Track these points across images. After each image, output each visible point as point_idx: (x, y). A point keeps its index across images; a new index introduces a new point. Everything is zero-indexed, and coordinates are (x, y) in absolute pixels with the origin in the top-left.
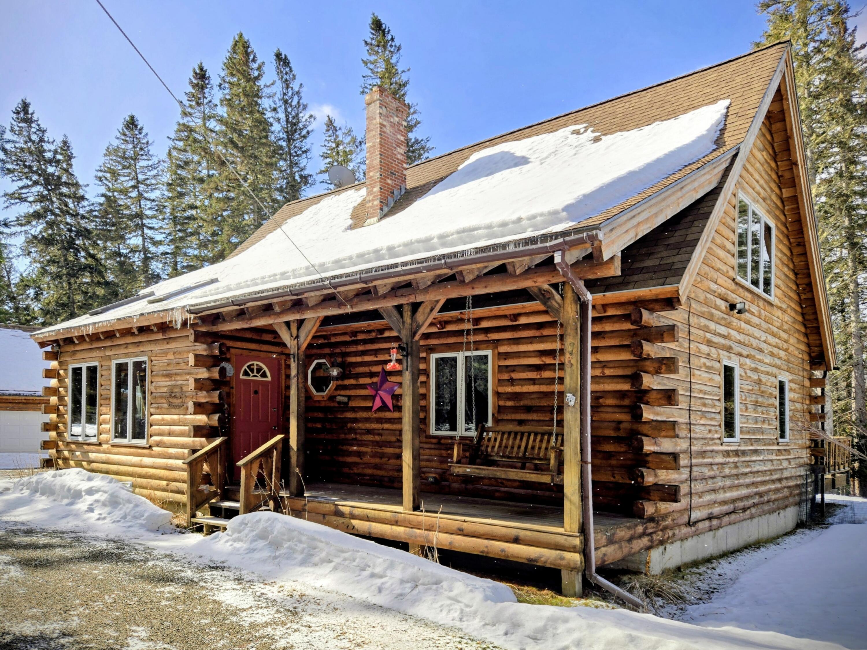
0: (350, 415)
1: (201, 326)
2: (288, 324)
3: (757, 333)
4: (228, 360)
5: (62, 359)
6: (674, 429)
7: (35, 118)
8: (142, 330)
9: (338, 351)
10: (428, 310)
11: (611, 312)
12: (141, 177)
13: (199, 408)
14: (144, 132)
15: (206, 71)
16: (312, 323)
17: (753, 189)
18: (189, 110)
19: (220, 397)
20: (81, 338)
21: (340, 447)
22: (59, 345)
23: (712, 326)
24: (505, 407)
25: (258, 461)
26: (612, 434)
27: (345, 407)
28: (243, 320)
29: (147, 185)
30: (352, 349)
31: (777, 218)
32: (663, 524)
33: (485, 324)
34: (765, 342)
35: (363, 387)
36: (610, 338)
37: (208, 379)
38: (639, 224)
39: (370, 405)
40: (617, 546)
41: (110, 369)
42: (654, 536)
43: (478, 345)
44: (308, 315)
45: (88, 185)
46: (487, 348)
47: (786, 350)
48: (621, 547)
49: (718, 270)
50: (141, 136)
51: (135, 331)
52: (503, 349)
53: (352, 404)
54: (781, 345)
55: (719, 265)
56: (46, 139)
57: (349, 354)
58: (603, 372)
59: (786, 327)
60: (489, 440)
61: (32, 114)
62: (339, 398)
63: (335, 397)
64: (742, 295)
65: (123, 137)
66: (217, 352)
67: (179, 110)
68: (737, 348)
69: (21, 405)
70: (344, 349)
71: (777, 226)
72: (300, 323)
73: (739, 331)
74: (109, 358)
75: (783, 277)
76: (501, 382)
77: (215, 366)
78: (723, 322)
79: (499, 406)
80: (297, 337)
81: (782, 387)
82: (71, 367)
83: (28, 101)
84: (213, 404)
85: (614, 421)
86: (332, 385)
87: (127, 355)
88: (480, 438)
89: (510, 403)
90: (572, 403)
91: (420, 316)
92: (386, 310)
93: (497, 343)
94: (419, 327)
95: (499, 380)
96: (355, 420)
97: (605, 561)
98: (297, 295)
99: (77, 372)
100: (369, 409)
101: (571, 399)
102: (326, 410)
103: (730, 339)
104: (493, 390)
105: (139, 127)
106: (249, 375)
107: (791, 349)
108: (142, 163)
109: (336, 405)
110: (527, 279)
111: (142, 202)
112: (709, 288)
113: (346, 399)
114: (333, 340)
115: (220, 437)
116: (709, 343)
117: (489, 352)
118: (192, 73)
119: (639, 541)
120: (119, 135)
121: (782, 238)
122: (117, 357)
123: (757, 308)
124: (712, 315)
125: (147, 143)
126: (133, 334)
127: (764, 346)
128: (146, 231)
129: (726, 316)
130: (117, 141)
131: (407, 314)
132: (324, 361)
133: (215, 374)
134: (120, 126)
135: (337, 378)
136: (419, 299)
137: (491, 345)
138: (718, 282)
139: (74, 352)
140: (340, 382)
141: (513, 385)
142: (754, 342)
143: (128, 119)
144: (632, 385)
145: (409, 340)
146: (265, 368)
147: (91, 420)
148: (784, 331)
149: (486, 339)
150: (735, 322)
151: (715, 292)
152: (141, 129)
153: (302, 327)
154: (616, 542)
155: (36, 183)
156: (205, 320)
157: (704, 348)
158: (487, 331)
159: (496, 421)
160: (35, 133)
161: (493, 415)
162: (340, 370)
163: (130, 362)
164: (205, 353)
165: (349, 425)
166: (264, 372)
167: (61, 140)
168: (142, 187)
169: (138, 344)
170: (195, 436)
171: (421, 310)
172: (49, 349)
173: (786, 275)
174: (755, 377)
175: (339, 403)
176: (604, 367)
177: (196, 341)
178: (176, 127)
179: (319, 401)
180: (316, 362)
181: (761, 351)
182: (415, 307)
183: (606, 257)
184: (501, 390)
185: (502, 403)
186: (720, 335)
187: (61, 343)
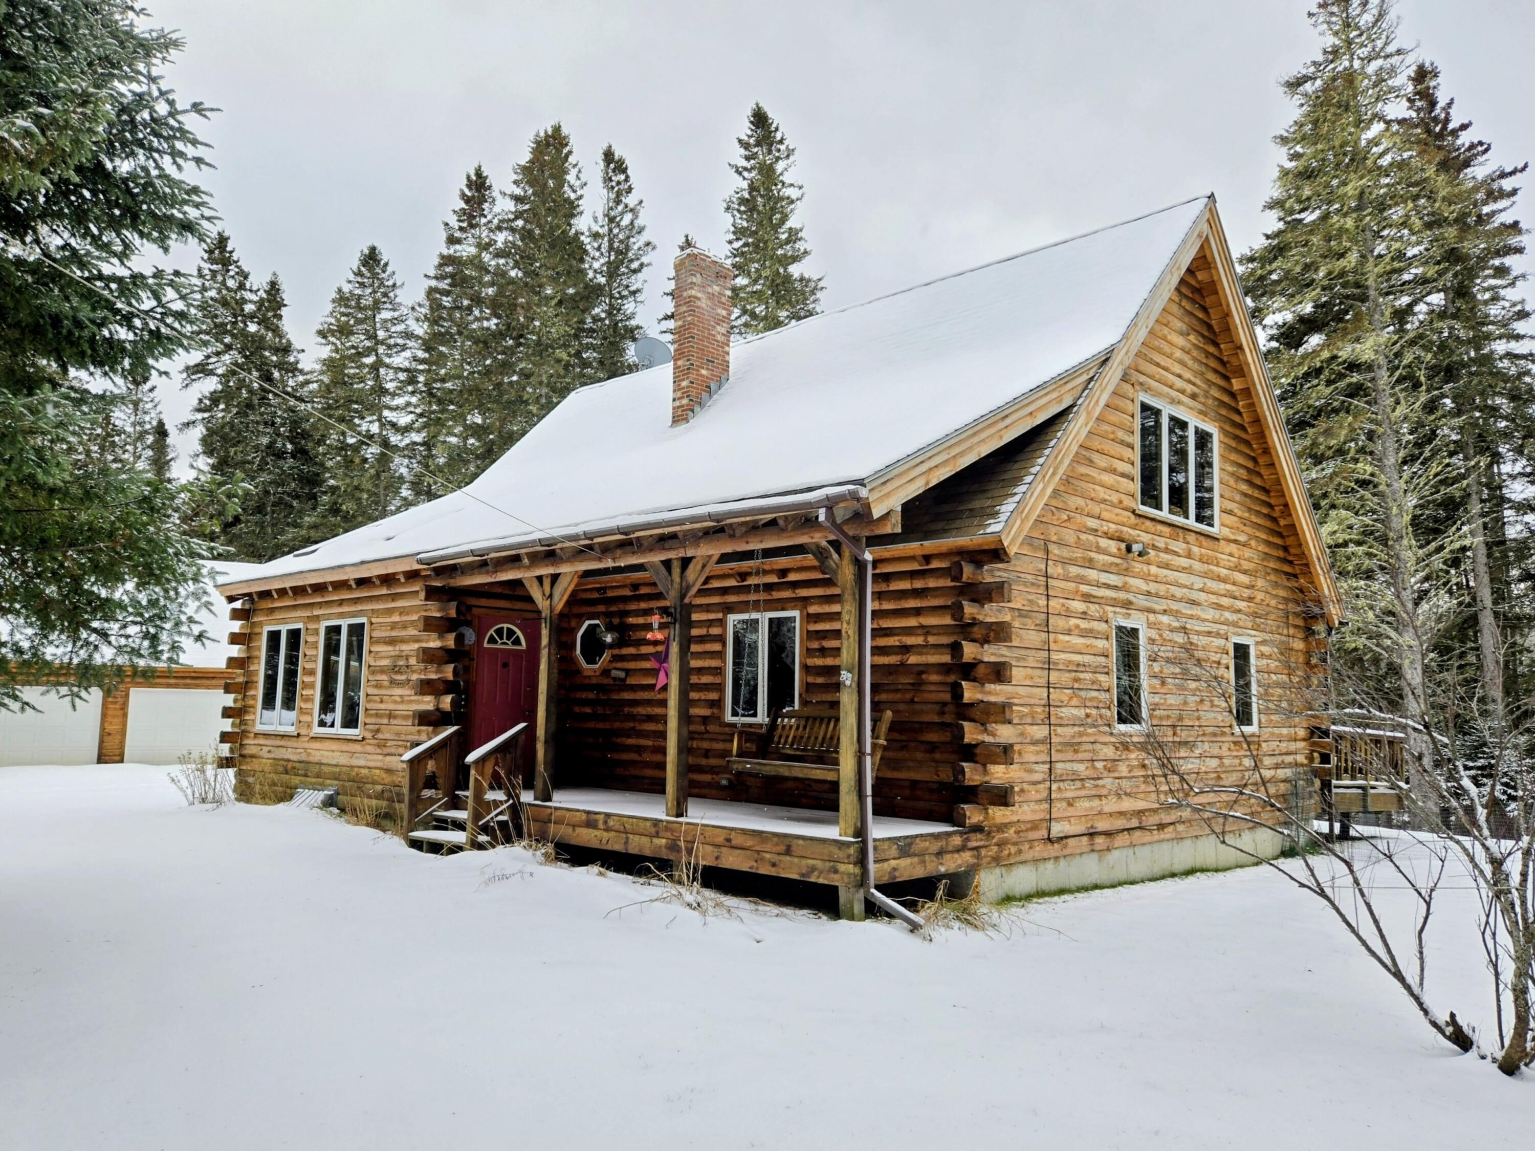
0: (627, 696)
1: (435, 580)
2: (540, 579)
3: (1183, 578)
4: (469, 624)
5: (255, 619)
6: (1004, 712)
7: (235, 257)
8: (362, 582)
9: (614, 609)
10: (699, 567)
11: (935, 564)
12: (381, 334)
13: (426, 687)
14: (389, 269)
15: (486, 177)
16: (569, 579)
17: (1171, 387)
18: (458, 234)
19: (455, 672)
20: (282, 592)
21: (615, 739)
22: (252, 601)
23: (1093, 574)
24: (814, 684)
25: (493, 757)
26: (937, 719)
27: (622, 685)
28: (487, 573)
29: (389, 347)
30: (633, 607)
31: (1222, 420)
32: (998, 837)
33: (792, 577)
34: (1202, 590)
35: (645, 657)
36: (935, 597)
37: (441, 648)
38: (930, 469)
39: (653, 682)
40: (916, 859)
41: (317, 634)
42: (983, 852)
43: (782, 604)
44: (565, 569)
45: (303, 351)
46: (793, 608)
47: (1250, 599)
48: (923, 862)
49: (1104, 501)
50: (383, 275)
51: (352, 583)
52: (813, 609)
53: (631, 681)
54: (1237, 594)
55: (1102, 493)
56: (248, 286)
57: (627, 613)
58: (925, 640)
59: (1246, 565)
60: (784, 727)
61: (231, 252)
62: (615, 673)
63: (609, 671)
64: (1153, 530)
65: (359, 279)
66: (453, 613)
67: (444, 236)
68: (1141, 601)
69: (188, 681)
70: (621, 607)
71: (1222, 429)
72: (555, 578)
73: (1146, 578)
74: (317, 618)
75: (1238, 497)
76: (809, 652)
77: (449, 631)
78: (1113, 569)
79: (807, 684)
80: (551, 596)
81: (1241, 652)
82: (267, 629)
83: (226, 234)
84: (446, 682)
85: (937, 703)
86: (606, 656)
87: (341, 615)
88: (773, 726)
89: (820, 680)
90: (848, 683)
91: (692, 572)
92: (652, 564)
93: (806, 600)
94: (688, 588)
95: (808, 649)
96: (635, 703)
97: (895, 877)
98: (548, 546)
99: (274, 637)
100: (653, 687)
101: (846, 677)
102: (600, 688)
103: (1128, 591)
104: (801, 662)
105: (382, 263)
106: (496, 642)
107: (1260, 596)
108: (385, 315)
109: (611, 682)
110: (803, 534)
111: (382, 371)
112: (1085, 527)
113: (622, 675)
114: (610, 594)
115: (453, 725)
116: (1087, 598)
117: (796, 613)
118: (465, 182)
119: (956, 856)
120: (352, 277)
121: (1234, 445)
122: (329, 617)
123: (1184, 545)
124: (1091, 560)
125: (394, 285)
126: (349, 587)
127: (1202, 597)
128: (386, 413)
129: (1118, 561)
130: (350, 286)
131: (676, 571)
132: (597, 622)
133: (450, 641)
134: (355, 264)
135: (611, 646)
136: (689, 554)
137: (799, 604)
138: (1102, 516)
139: (272, 610)
140: (616, 652)
141: (824, 656)
142: (1178, 592)
143: (367, 252)
144: (953, 657)
145: (678, 603)
146: (519, 633)
147: (289, 703)
148: (1245, 572)
149: (794, 595)
150: (1138, 566)
151: (1096, 531)
152: (386, 264)
153: (557, 585)
154: (914, 855)
155: (229, 347)
156: (440, 571)
157: (1078, 606)
158: (795, 585)
159: (804, 703)
160: (233, 277)
161: (800, 695)
162: (616, 635)
163: (344, 623)
164: (438, 615)
165: (626, 710)
166: (518, 637)
167: (268, 280)
168: (381, 350)
169: (356, 601)
170: (419, 725)
171: (691, 566)
172: (238, 605)
173: (1245, 495)
174: (1180, 638)
175: (615, 679)
176: (927, 634)
177: (427, 599)
178: (436, 261)
179: (589, 677)
180: (587, 623)
181: (1194, 603)
182: (686, 562)
183: (877, 513)
184: (811, 662)
185: (810, 679)
186: (1108, 586)
187: (255, 597)
